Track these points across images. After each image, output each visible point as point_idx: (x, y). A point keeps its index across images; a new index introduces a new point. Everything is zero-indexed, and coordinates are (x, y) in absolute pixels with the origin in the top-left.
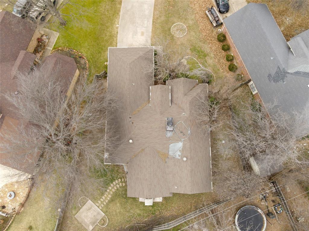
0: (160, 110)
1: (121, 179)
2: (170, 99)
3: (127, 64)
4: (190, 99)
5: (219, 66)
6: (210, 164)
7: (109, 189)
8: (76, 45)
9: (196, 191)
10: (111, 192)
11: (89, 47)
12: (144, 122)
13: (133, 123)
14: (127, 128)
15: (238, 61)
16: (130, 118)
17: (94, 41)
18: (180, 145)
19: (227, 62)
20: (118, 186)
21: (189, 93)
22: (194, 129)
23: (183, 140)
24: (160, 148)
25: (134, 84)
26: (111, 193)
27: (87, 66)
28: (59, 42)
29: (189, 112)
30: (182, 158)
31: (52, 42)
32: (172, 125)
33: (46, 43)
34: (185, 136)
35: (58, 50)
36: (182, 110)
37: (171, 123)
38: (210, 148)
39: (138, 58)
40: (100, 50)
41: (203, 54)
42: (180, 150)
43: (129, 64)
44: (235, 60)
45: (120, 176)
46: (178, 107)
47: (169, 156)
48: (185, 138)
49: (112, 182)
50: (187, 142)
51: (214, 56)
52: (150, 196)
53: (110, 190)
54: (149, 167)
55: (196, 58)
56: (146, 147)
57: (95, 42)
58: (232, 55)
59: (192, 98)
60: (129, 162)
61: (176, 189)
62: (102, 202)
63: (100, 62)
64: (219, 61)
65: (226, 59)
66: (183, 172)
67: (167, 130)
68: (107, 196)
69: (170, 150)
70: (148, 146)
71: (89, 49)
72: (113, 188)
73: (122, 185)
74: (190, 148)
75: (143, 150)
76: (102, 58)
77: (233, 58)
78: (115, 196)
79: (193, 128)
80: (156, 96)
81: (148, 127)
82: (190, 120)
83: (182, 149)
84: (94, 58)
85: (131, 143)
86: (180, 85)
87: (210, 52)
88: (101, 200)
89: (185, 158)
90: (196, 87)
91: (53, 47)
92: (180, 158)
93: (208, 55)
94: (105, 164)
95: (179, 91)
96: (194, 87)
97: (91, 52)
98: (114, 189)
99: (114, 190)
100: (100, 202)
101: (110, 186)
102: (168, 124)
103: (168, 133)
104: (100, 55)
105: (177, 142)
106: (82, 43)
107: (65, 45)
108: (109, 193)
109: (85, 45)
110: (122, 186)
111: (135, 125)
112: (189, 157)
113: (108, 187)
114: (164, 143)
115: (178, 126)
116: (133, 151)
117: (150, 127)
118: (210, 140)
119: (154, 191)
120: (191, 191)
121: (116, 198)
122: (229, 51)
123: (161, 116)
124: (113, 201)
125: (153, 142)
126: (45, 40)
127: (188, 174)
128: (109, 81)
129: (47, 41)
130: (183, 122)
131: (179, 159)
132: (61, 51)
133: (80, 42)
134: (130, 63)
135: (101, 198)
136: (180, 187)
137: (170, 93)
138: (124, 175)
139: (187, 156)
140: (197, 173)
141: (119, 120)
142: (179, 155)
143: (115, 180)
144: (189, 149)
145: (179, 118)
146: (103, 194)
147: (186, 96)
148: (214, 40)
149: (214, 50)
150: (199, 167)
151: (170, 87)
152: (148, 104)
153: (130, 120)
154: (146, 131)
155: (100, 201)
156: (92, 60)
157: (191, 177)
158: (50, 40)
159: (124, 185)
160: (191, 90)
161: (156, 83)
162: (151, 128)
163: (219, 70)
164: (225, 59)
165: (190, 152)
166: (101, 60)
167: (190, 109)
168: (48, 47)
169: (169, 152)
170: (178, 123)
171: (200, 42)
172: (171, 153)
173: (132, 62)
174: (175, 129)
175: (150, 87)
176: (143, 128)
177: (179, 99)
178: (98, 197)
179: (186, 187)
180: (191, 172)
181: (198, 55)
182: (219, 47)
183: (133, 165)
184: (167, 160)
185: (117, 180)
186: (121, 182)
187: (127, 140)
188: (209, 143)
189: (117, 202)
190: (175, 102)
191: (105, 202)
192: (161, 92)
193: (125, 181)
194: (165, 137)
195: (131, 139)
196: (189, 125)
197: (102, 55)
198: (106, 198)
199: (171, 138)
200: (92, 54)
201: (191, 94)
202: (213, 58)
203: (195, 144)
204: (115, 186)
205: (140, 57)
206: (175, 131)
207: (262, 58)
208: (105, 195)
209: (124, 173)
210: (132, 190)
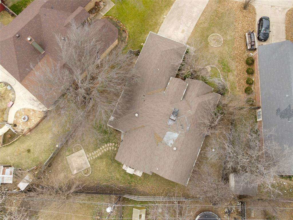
0: (171, 99)
1: (115, 143)
2: (184, 94)
4: (200, 102)
5: (238, 85)
6: (194, 163)
8: (125, 19)
10: (103, 150)
11: (134, 25)
12: (154, 104)
13: (144, 101)
14: (138, 103)
15: (256, 87)
16: (144, 96)
18: (176, 135)
19: (246, 84)
20: (110, 148)
21: (201, 96)
23: (180, 132)
24: (158, 131)
25: (158, 70)
26: (103, 151)
27: (126, 40)
28: (112, 12)
29: (195, 112)
31: (106, 9)
32: (176, 116)
33: (101, 8)
34: (183, 129)
35: (109, 18)
36: (189, 108)
37: (176, 113)
38: (200, 150)
39: (171, 50)
40: (142, 31)
41: (227, 69)
42: (174, 140)
43: (161, 51)
44: (253, 85)
45: (115, 141)
46: (187, 104)
48: (182, 131)
49: (107, 143)
50: (183, 136)
51: (236, 74)
52: (133, 166)
53: (103, 149)
54: (142, 143)
55: (220, 70)
56: (147, 126)
57: (141, 23)
58: (253, 80)
59: (202, 101)
60: (128, 131)
61: (157, 171)
62: (92, 155)
63: (138, 42)
65: (247, 81)
66: (169, 159)
67: (171, 118)
68: (99, 152)
69: (166, 136)
70: (149, 125)
71: (133, 27)
72: (106, 148)
73: (114, 149)
74: (183, 141)
75: (143, 127)
76: (141, 38)
77: (253, 83)
78: (105, 155)
79: (193, 126)
80: (173, 87)
81: (155, 109)
82: (193, 119)
83: (176, 140)
84: (135, 36)
85: (136, 116)
86: (197, 86)
87: (235, 70)
89: (176, 148)
90: (209, 94)
91: (105, 14)
92: (171, 146)
93: (232, 71)
94: (108, 125)
95: (193, 90)
97: (134, 29)
99: (106, 150)
101: (104, 146)
102: (173, 114)
103: (170, 121)
104: (140, 35)
105: (174, 132)
106: (130, 20)
107: (116, 16)
108: (101, 151)
109: (131, 22)
111: (146, 103)
112: (179, 149)
113: (102, 146)
114: (163, 128)
115: (181, 119)
116: (135, 124)
117: (157, 110)
118: (203, 143)
119: (138, 164)
121: (105, 157)
122: (252, 76)
123: (170, 105)
124: (101, 158)
125: (154, 124)
127: (172, 162)
128: (139, 59)
129: (103, 7)
130: (186, 117)
131: (170, 147)
132: (110, 19)
133: (128, 18)
135: (92, 152)
136: (160, 170)
137: (185, 90)
138: (118, 141)
139: (178, 147)
140: (180, 165)
141: (134, 94)
143: (110, 143)
144: (182, 142)
145: (184, 113)
146: (95, 149)
147: (197, 97)
148: (242, 61)
149: (238, 70)
150: (184, 161)
151: (188, 84)
152: (163, 91)
153: (143, 98)
154: (153, 112)
157: (174, 166)
158: (105, 7)
159: (115, 149)
160: (205, 94)
161: (177, 76)
162: (158, 111)
163: (236, 88)
164: (245, 81)
165: (182, 145)
166: (139, 39)
167: (197, 109)
168: (101, 12)
169: (164, 138)
170: (182, 116)
171: (230, 57)
172: (165, 139)
173: (164, 51)
174: (177, 120)
175: (171, 78)
176: (151, 108)
177: (191, 97)
178: (91, 150)
179: (166, 172)
180: (175, 161)
181: (223, 68)
182: (245, 68)
183: (130, 136)
184: (160, 143)
185: (111, 143)
186: (114, 146)
187: (134, 112)
188: (201, 145)
189: (104, 161)
190: (187, 99)
191: (94, 156)
192: (178, 85)
193: (118, 147)
194: (166, 123)
195: (137, 113)
196: (191, 122)
197: (142, 36)
198: (97, 154)
199: (170, 127)
200: (134, 32)
201: (203, 97)
202: (235, 76)
203: (188, 140)
204: (108, 147)
205: (173, 49)
206: (176, 122)
207: (278, 92)
208: (97, 151)
209: (119, 140)
210: (121, 155)
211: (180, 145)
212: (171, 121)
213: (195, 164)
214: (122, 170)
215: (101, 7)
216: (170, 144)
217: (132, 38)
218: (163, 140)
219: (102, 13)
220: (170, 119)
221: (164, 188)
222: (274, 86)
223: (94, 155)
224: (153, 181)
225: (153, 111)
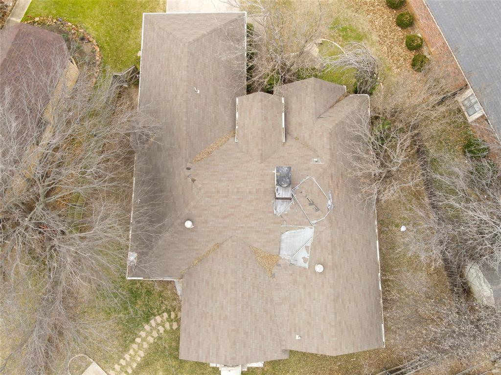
0: (259, 150)
1: (169, 312)
2: (284, 126)
3: (184, 44)
4: (331, 127)
5: (391, 61)
6: (377, 281)
7: (140, 336)
8: (75, 12)
9: (346, 348)
10: (144, 343)
11: (103, 17)
12: (222, 179)
13: (193, 181)
14: (181, 193)
15: (432, 50)
16: (188, 169)
17: (114, 6)
18: (307, 233)
19: (408, 53)
20: (161, 329)
21: (327, 114)
22: (340, 196)
23: (315, 221)
24: (259, 242)
25: (198, 92)
26: (146, 346)
27: (97, 58)
28: (37, 7)
29: (328, 157)
30: (312, 267)
31: (21, 5)
32: (290, 184)
33: (9, 8)
34: (319, 212)
35: (34, 22)
36: (311, 153)
37: (286, 179)
38: (377, 242)
39: (210, 33)
40: (127, 24)
41: (353, 35)
42: (307, 248)
43: (187, 44)
44: (425, 48)
45: (167, 306)
46: (302, 146)
47: (281, 262)
48: (319, 217)
49: (148, 322)
50: (324, 228)
51: (378, 39)
52: (234, 359)
53: (143, 340)
54: (232, 288)
55: (340, 43)
56: (226, 240)
57: (117, 6)
58: (420, 36)
59: (334, 124)
60: (186, 273)
61: (297, 342)
62: (122, 367)
63: (128, 51)
64: (389, 49)
65: (407, 45)
66: (314, 299)
67: (277, 196)
68: (136, 352)
69: (283, 245)
70: (231, 237)
71: (102, 21)
72: (149, 334)
73: (171, 326)
74: (332, 242)
75: (218, 245)
76: (131, 42)
77: (422, 42)
78: (154, 353)
79: (338, 194)
80: (250, 119)
81: (230, 191)
82: (332, 175)
83: (313, 244)
84: (114, 42)
85: (189, 229)
86: (307, 95)
87: (371, 31)
88: (123, 362)
89: (321, 266)
90: (342, 101)
91: (23, 16)
92: (306, 265)
93: (366, 36)
94: (129, 278)
95: (303, 108)
96: (339, 101)
97: (106, 27)
98: (153, 337)
99: (153, 339)
100: (120, 367)
101: (144, 329)
102: (279, 183)
103: (279, 206)
104: (126, 35)
105: (301, 228)
106: (88, 8)
107: (50, 12)
108: (140, 346)
109: (94, 12)
110: (172, 329)
111: (200, 186)
112: (330, 264)
113: (138, 333)
114: (268, 229)
115: (303, 187)
116: (195, 248)
117: (235, 190)
118: (376, 223)
119: (244, 347)
120: (336, 350)
121: (156, 358)
122: (413, 29)
123: (263, 164)
124: (148, 364)
125: (242, 227)
126: (6, 3)
127: (326, 305)
128: (143, 87)
129: (11, 5)
130: (314, 179)
131: (305, 268)
132: (39, 24)
133: (82, 7)
134: (189, 42)
135: (120, 358)
136: (306, 337)
137: (283, 114)
138: (175, 303)
139: (324, 260)
140: (350, 303)
141: (163, 174)
142: (304, 258)
143: (155, 316)
144: (329, 244)
145: (305, 170)
146: (126, 348)
147: (320, 120)
148: (378, 5)
149: (378, 28)
150: (353, 287)
151: (283, 99)
152: (231, 139)
153: (188, 174)
154: (225, 199)
155: (119, 365)
156: (108, 45)
157: (335, 314)
158: (17, 3)
159: (175, 326)
160: (332, 107)
161: (250, 90)
162: (238, 192)
163: (390, 69)
164: (404, 45)
165: (332, 252)
166: (129, 45)
167: (330, 149)
168: (12, 16)
169: (281, 252)
170: (304, 180)
171: (348, 8)
172: (284, 253)
173: (194, 41)
174: (295, 196)
175: (237, 99)
176: (218, 192)
177: (303, 127)
178: (115, 356)
179: (323, 337)
180: (334, 300)
181: (343, 36)
182: (391, 19)
183: (195, 282)
184: (275, 270)
185: (159, 315)
186: (170, 320)
187: (179, 221)
188: (375, 231)
189: (158, 367)
190: (295, 135)
191: (130, 367)
192: (262, 109)
193: (178, 317)
194: (271, 215)
195: (188, 220)
196: (329, 186)
197: (131, 36)
198: (132, 358)
199: (285, 218)
200: (109, 34)
201: (332, 115)
202: (377, 44)
203: (343, 233)
204: (155, 329)
205: (215, 30)
206: (294, 199)
207: (496, 35)
208: (131, 352)
209: (175, 299)
210: (191, 342)
211: (329, 254)
212: (282, 204)
213: (380, 282)
214: (211, 370)
215: (7, 6)
216: (302, 260)
217: (110, 49)
218: (281, 258)
219: (14, 19)
220: (277, 199)
221: (330, 370)
222: (480, 26)
223: (128, 364)
224: (296, 364)
225: (225, 197)
